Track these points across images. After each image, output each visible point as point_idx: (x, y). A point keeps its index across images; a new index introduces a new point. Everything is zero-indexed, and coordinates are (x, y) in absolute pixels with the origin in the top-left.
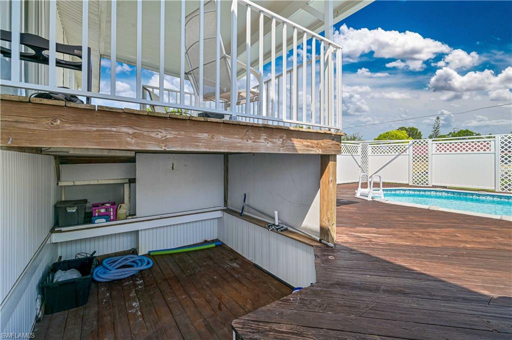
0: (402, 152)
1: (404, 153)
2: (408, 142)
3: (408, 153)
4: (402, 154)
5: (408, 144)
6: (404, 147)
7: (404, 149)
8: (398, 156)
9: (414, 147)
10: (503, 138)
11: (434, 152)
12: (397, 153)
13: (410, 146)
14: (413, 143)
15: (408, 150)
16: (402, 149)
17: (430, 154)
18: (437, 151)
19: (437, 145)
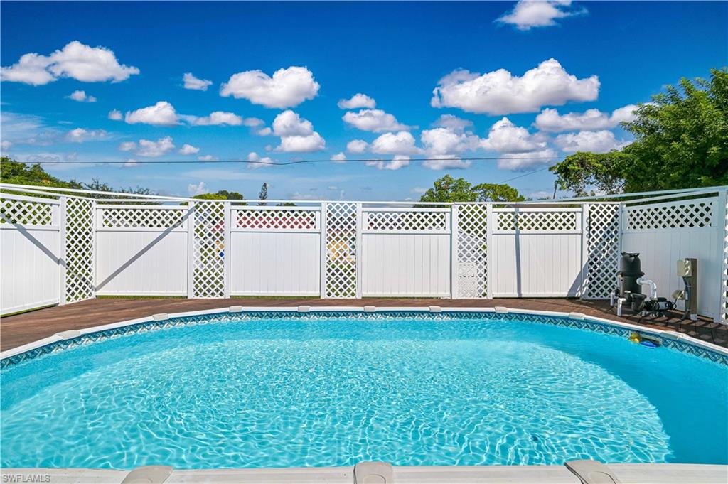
0: (175, 226)
1: (179, 228)
2: (187, 203)
3: (185, 228)
4: (174, 229)
5: (186, 207)
6: (179, 214)
7: (179, 218)
8: (165, 233)
9: (197, 215)
10: (330, 207)
11: (234, 228)
12: (163, 228)
13: (190, 212)
14: (197, 207)
15: (185, 223)
16: (175, 218)
17: (226, 231)
18: (239, 225)
19: (239, 212)
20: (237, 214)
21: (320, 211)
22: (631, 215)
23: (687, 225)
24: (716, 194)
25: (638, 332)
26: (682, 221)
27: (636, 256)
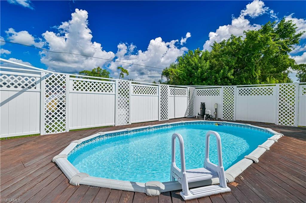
0: (30, 88)
1: (33, 88)
2: (40, 73)
3: (38, 89)
4: (29, 90)
5: (39, 76)
6: (33, 80)
7: (33, 82)
8: (21, 92)
9: (47, 81)
11: (71, 90)
12: (20, 88)
13: (41, 79)
14: (47, 76)
15: (38, 85)
16: (29, 82)
17: (67, 92)
18: (74, 89)
19: (74, 81)
20: (73, 83)
21: (115, 84)
22: (197, 92)
23: (214, 95)
24: (221, 87)
25: (217, 123)
26: (212, 94)
27: (204, 103)
